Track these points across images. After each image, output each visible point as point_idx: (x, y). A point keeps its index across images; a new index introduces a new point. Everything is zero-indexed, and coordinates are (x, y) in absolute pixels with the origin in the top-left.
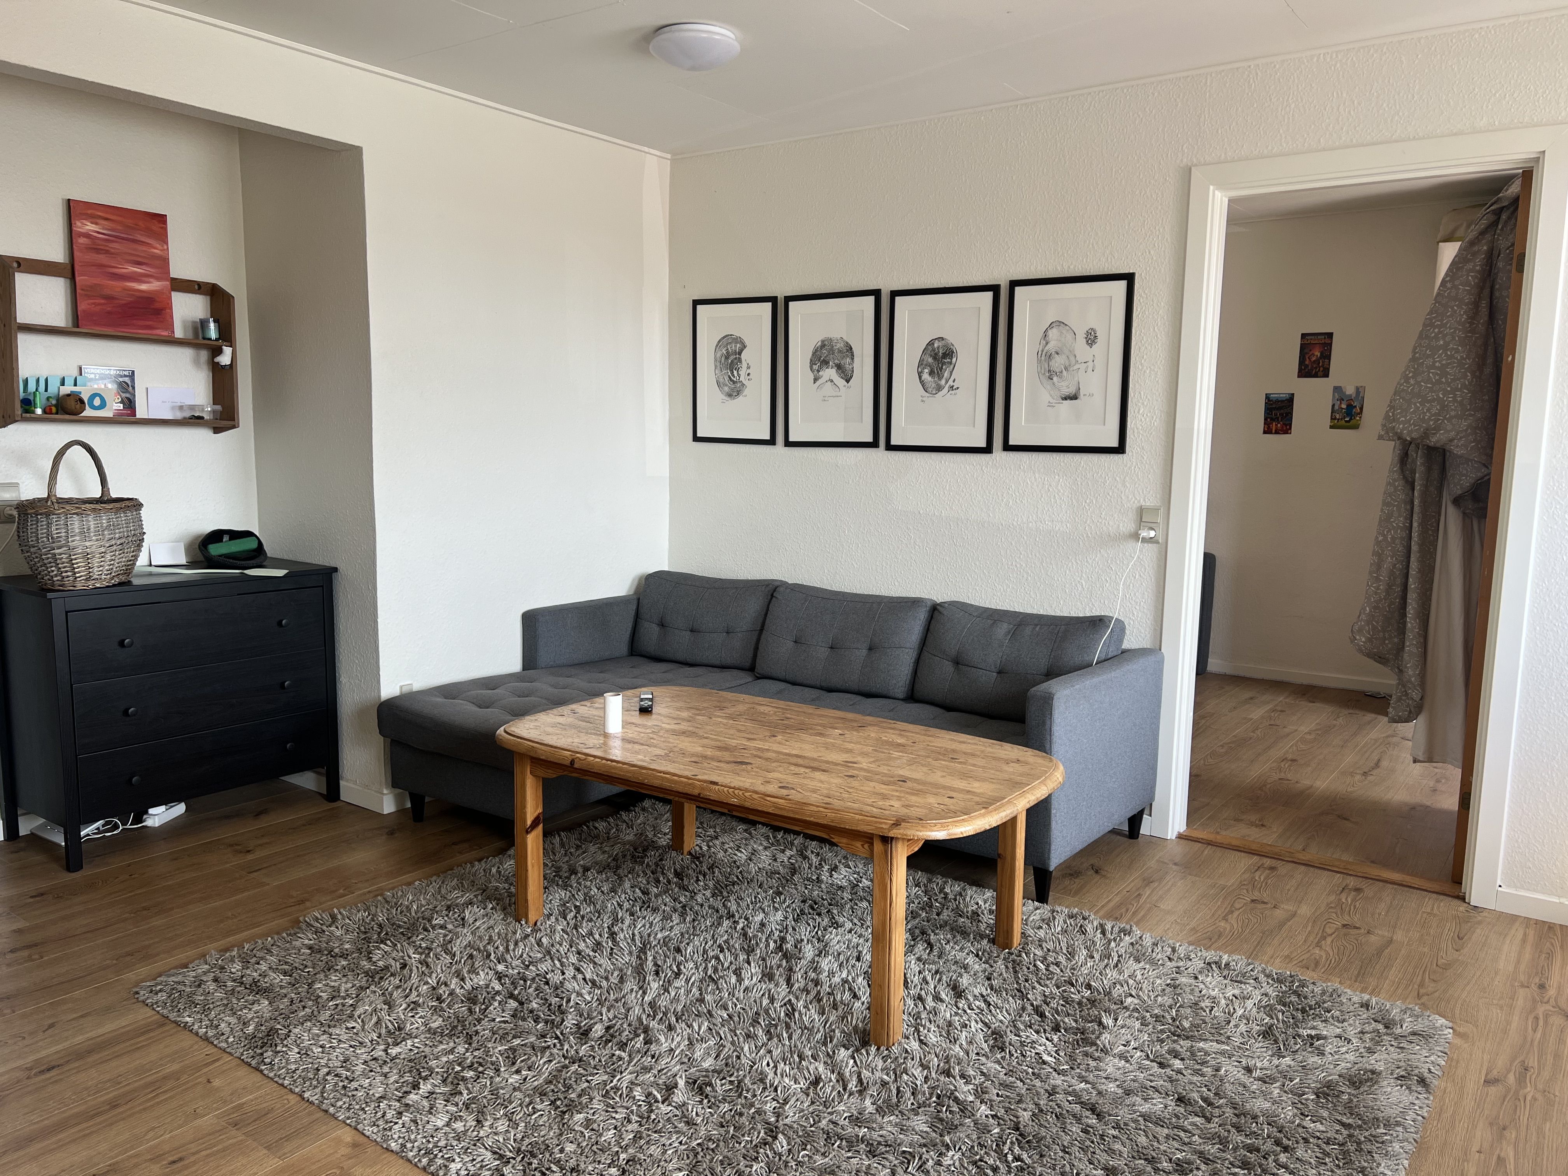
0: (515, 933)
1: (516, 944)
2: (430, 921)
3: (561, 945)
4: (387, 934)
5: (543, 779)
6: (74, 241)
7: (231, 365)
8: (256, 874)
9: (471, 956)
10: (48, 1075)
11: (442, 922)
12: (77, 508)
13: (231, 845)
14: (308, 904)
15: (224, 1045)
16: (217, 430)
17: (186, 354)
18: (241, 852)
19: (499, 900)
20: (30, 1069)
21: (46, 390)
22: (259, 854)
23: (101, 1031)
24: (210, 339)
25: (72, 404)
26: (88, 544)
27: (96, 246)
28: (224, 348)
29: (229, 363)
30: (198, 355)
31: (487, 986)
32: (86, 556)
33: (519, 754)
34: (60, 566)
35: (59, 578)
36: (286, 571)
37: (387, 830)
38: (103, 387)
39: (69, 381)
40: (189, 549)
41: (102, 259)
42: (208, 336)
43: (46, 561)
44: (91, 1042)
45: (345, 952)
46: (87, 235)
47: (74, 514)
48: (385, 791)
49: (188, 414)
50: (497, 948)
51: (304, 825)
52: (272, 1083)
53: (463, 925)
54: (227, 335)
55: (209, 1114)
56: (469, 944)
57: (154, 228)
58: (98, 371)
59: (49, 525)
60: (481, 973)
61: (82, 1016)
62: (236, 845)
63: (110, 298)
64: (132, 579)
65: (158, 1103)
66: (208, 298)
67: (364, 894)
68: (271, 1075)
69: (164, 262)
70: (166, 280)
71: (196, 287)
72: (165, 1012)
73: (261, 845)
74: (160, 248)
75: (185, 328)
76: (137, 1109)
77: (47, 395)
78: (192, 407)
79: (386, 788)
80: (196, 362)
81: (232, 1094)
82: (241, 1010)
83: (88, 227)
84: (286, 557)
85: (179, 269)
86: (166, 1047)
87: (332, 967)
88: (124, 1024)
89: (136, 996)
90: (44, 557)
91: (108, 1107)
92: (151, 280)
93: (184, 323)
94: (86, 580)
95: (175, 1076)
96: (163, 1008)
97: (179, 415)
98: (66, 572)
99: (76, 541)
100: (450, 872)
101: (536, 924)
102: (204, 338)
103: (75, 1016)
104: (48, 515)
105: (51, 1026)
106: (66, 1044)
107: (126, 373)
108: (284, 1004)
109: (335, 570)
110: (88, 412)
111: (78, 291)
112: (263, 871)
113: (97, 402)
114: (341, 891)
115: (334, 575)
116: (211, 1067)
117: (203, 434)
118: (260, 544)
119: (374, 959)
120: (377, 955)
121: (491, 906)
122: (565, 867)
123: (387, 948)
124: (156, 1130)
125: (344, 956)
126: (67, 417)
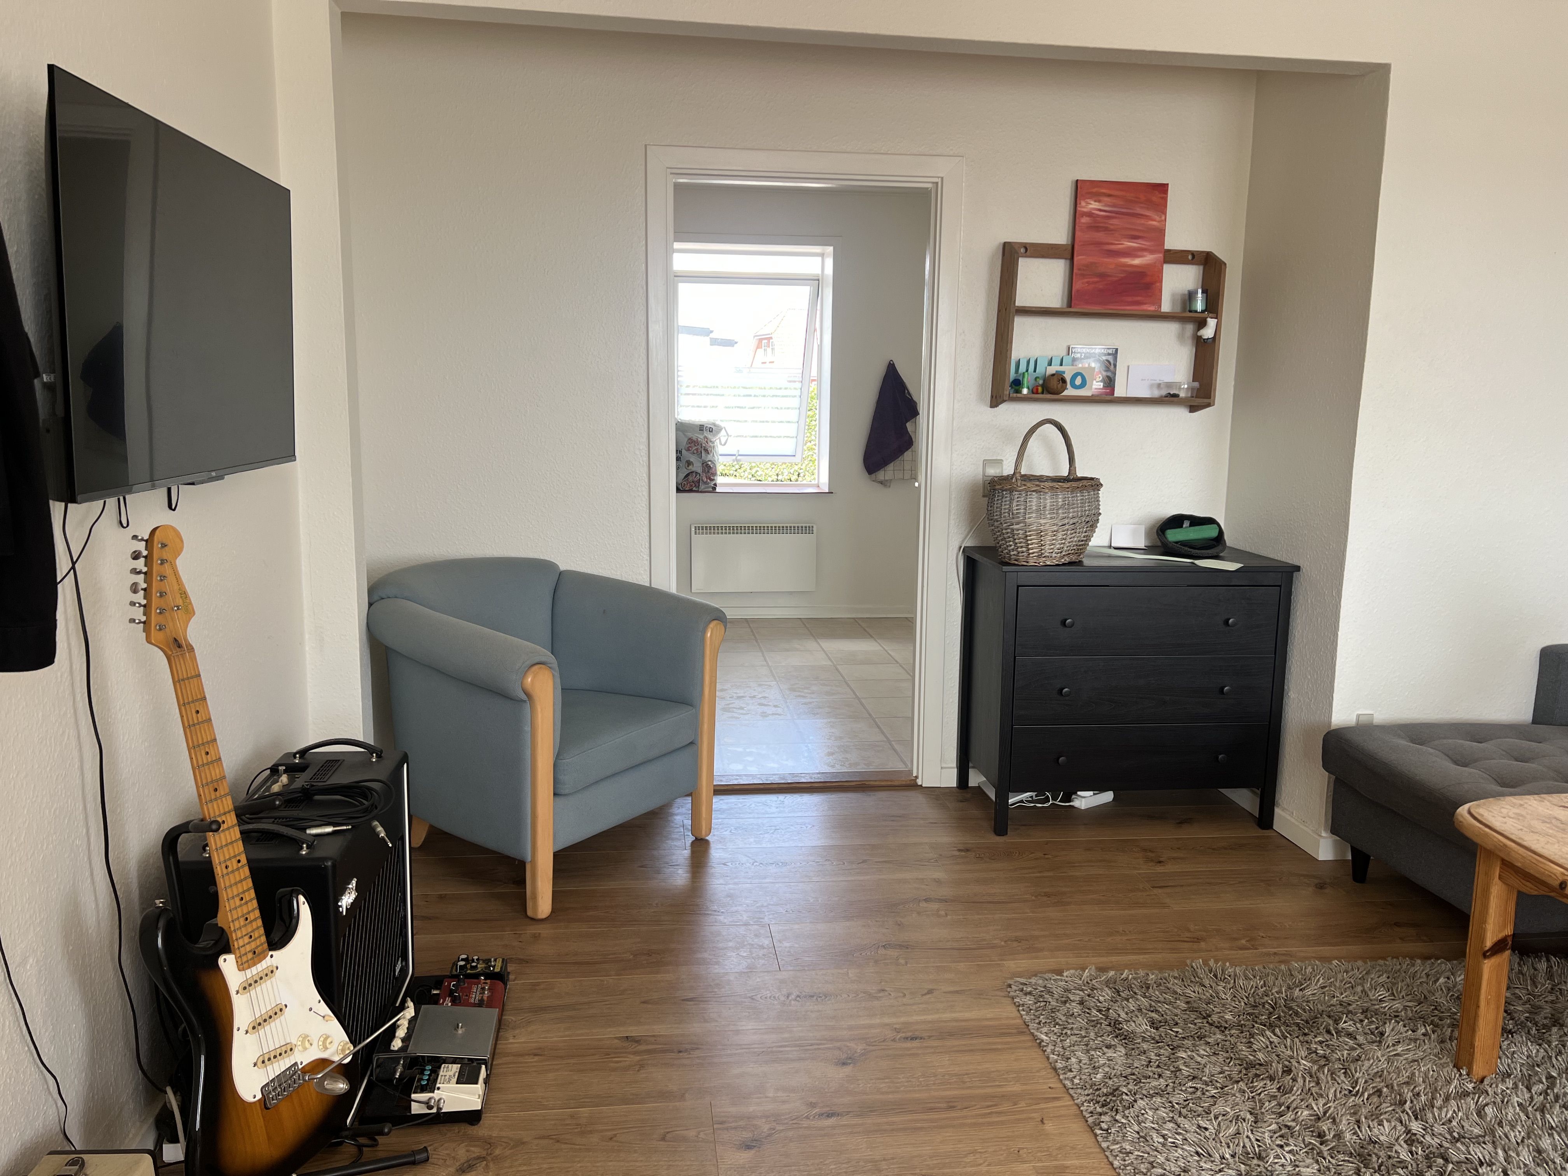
0: (1449, 1082)
1: (1447, 1099)
2: (1337, 1022)
3: (1513, 1127)
4: (1279, 1018)
5: (1519, 892)
6: (1077, 220)
7: (1214, 338)
8: (1160, 891)
9: (1379, 1092)
10: (909, 1044)
11: (1352, 1029)
12: (1037, 485)
13: (1145, 850)
14: (1203, 945)
15: (1068, 1084)
16: (1193, 409)
17: (1172, 328)
18: (1152, 861)
19: (1437, 1026)
20: (898, 1031)
21: (1035, 371)
22: (1170, 868)
23: (967, 1015)
24: (1196, 312)
25: (1054, 384)
26: (1042, 521)
27: (1097, 224)
28: (1209, 320)
29: (1211, 336)
30: (1183, 329)
31: (1390, 1148)
32: (1039, 533)
33: (1485, 849)
34: (1017, 541)
35: (1015, 552)
36: (1239, 565)
37: (1316, 881)
38: (1087, 365)
39: (1056, 361)
40: (1148, 534)
41: (1100, 236)
42: (1193, 308)
43: (1006, 536)
44: (955, 1024)
45: (1224, 1024)
46: (1090, 214)
47: (1033, 491)
48: (1324, 834)
49: (1164, 392)
50: (1418, 1094)
51: (1225, 849)
52: (1102, 1156)
53: (1380, 1042)
54: (1213, 306)
55: (1030, 1162)
56: (1380, 1074)
57: (1154, 199)
58: (1084, 350)
59: (1011, 500)
60: (1385, 1123)
61: (957, 992)
62: (1151, 851)
63: (1103, 276)
64: (1083, 560)
65: (990, 1124)
66: (1201, 267)
67: (1268, 954)
68: (1104, 1145)
69: (1161, 232)
70: (1159, 252)
71: (1190, 257)
72: (1027, 1018)
73: (1174, 858)
74: (1158, 218)
75: (1173, 302)
76: (969, 1121)
77: (1036, 375)
78: (1169, 385)
79: (1325, 830)
80: (1181, 337)
81: (1059, 1148)
82: (1095, 1049)
83: (1091, 206)
84: (1248, 550)
85: (1174, 241)
86: (1016, 1060)
87: (1205, 1036)
88: (989, 1016)
89: (1009, 989)
90: (1004, 531)
91: (945, 1105)
92: (1145, 253)
93: (1173, 295)
94: (1038, 557)
95: (1013, 1098)
96: (1028, 1013)
97: (1156, 394)
98: (1022, 547)
99: (1032, 518)
100: (1381, 962)
101: (1482, 1081)
102: (1190, 311)
103: (952, 989)
104: (1011, 491)
105: (930, 992)
106: (935, 1017)
107: (1110, 351)
108: (1139, 1063)
109: (1298, 568)
110: (1069, 392)
111: (1075, 271)
112: (1168, 890)
113: (1078, 381)
114: (1243, 942)
115: (1295, 574)
116: (1050, 1105)
117: (1179, 413)
118: (1221, 532)
119: (1255, 1047)
120: (1260, 1042)
121: (1423, 1031)
122: (1547, 1010)
123: (1275, 1039)
124: (978, 1156)
125: (1222, 1029)
126: (1049, 396)
